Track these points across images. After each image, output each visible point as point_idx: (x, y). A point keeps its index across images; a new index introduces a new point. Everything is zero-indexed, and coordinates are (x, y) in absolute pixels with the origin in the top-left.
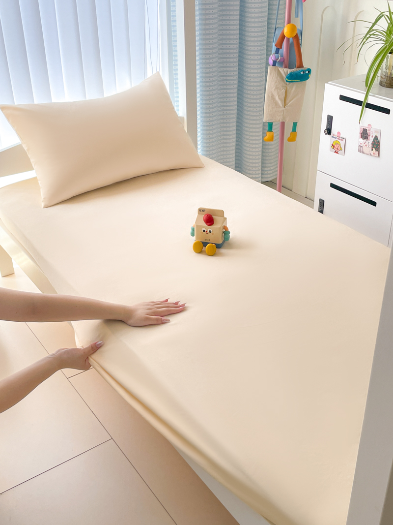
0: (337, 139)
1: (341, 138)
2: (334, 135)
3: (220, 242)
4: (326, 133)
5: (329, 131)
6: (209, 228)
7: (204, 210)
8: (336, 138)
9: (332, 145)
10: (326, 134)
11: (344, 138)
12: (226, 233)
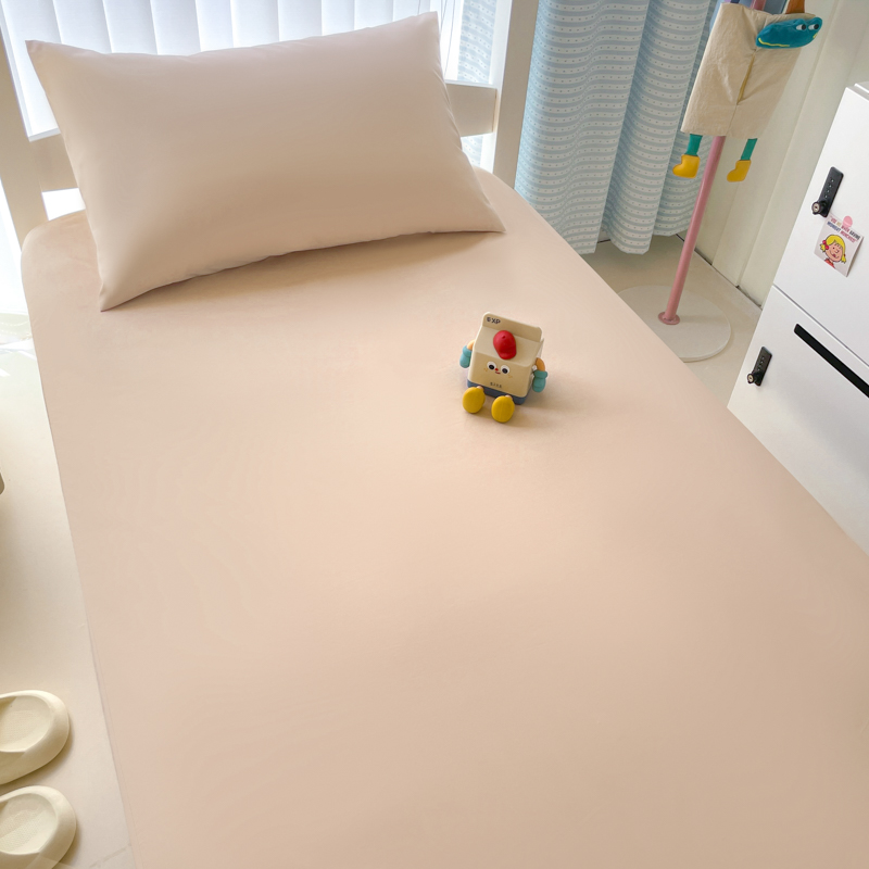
0: (839, 233)
1: (852, 233)
2: (834, 221)
3: (523, 394)
4: (817, 210)
5: (824, 207)
6: (504, 364)
7: (497, 321)
8: (838, 229)
9: (825, 242)
10: (815, 213)
11: (858, 237)
12: (538, 375)
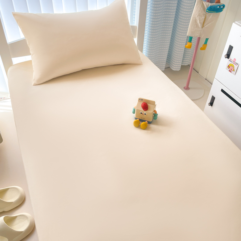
1: (236, 63)
2: (231, 60)
3: (151, 121)
4: (226, 57)
6: (145, 112)
7: (142, 100)
9: (228, 66)
12: (155, 115)
